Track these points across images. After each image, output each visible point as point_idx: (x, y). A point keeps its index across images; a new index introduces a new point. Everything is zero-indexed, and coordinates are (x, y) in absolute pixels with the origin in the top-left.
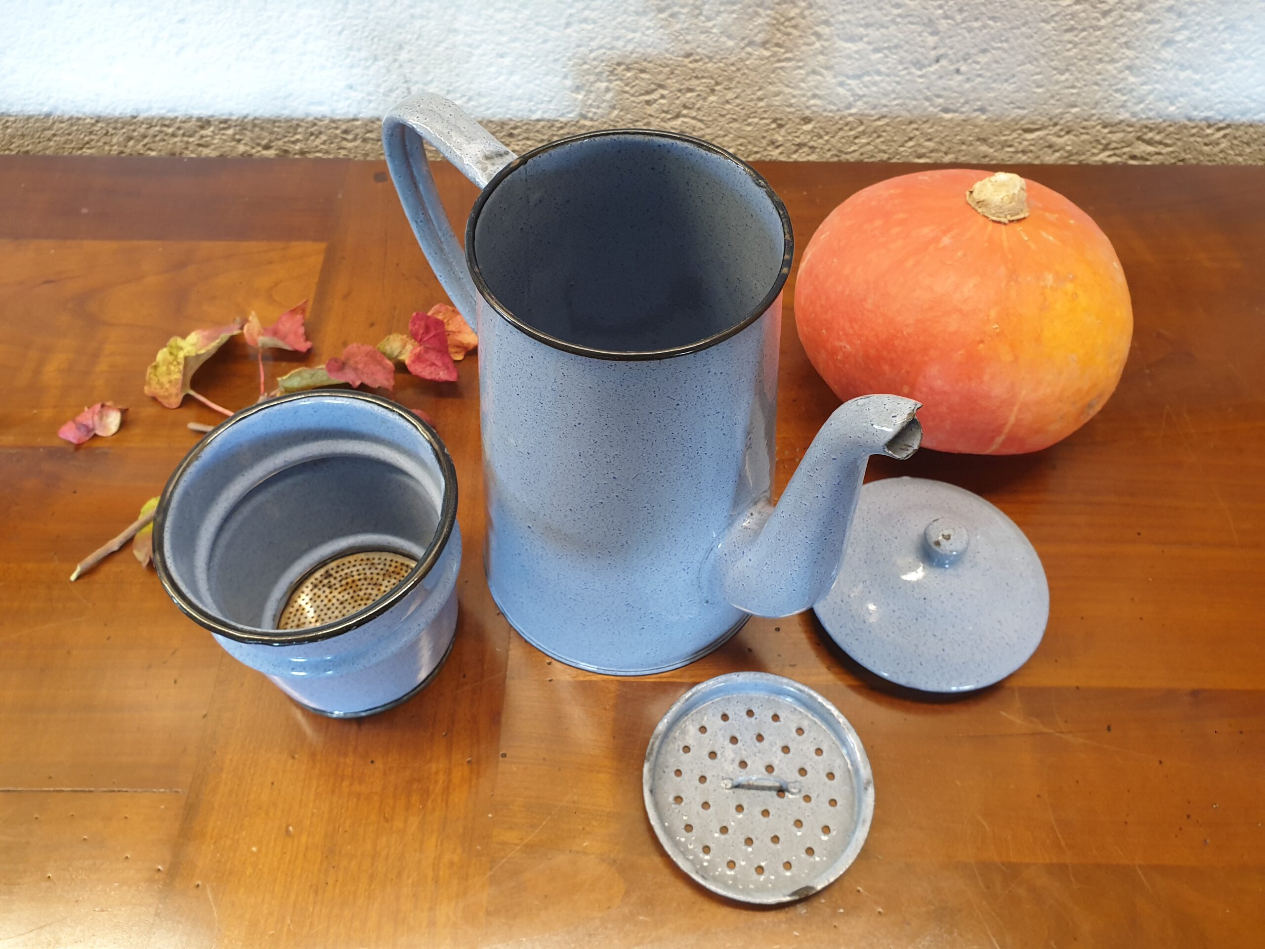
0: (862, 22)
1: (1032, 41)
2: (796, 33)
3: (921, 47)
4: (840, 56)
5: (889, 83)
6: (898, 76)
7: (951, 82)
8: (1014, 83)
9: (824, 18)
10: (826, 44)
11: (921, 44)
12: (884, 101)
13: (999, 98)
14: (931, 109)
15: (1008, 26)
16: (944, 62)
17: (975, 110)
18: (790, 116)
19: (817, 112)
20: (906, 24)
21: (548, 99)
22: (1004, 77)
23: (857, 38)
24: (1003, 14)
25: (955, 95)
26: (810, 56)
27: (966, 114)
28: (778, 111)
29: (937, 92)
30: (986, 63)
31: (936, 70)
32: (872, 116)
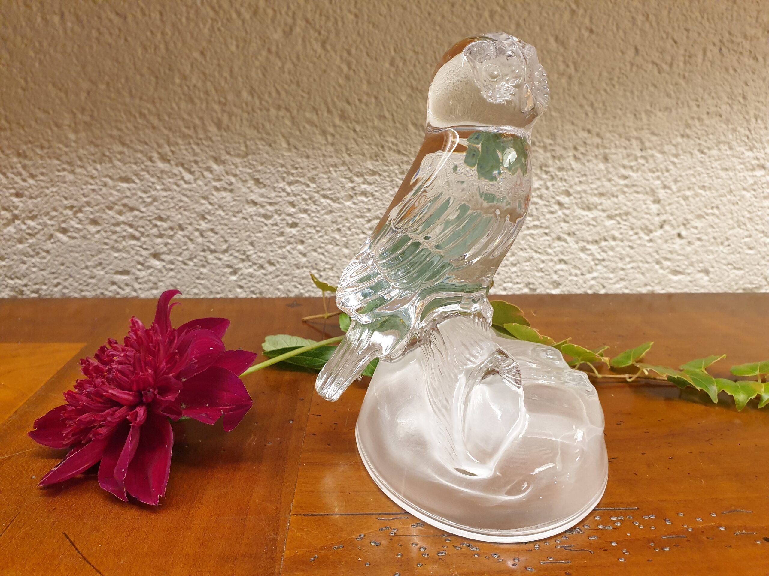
0: (596, 192)
1: (737, 207)
2: (539, 201)
3: (646, 213)
4: (580, 224)
5: (622, 247)
6: (631, 241)
7: (675, 246)
8: (729, 245)
9: (564, 188)
10: (567, 212)
11: (646, 211)
12: (620, 265)
13: (717, 259)
14: (661, 271)
15: (715, 194)
16: (667, 227)
17: (699, 271)
18: (540, 281)
19: (563, 276)
20: (631, 193)
21: (329, 267)
22: (719, 240)
23: (592, 206)
24: (710, 184)
25: (680, 258)
26: (554, 224)
27: (692, 275)
28: (530, 276)
29: (665, 256)
30: (702, 228)
31: (661, 235)
32: (611, 279)
